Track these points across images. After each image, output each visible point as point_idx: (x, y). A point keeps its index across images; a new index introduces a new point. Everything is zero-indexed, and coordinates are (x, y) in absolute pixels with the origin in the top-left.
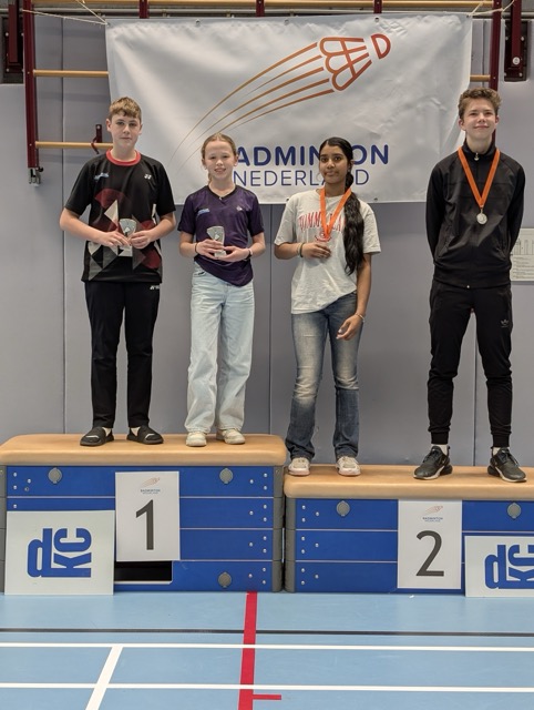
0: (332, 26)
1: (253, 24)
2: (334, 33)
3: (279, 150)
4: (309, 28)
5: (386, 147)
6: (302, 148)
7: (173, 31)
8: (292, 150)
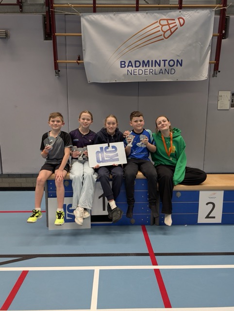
0: (164, 15)
1: (134, 14)
2: (164, 17)
3: (144, 62)
4: (155, 16)
5: (182, 60)
6: (152, 61)
7: (105, 17)
8: (148, 61)
